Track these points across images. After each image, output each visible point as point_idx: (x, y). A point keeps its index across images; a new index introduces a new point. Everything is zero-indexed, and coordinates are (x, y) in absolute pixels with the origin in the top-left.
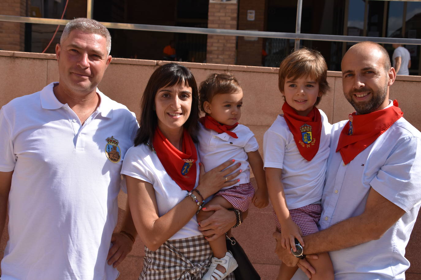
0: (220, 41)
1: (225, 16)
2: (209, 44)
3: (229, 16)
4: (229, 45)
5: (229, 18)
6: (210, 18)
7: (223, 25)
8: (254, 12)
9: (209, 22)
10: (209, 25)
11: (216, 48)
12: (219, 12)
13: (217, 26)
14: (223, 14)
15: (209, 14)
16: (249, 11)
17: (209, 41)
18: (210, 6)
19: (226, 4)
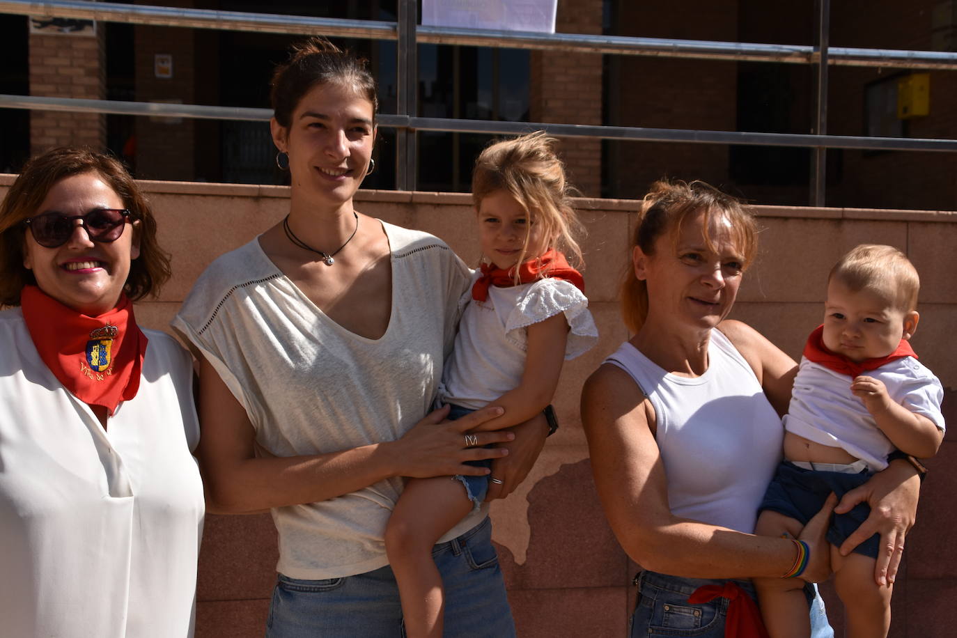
0: (62, 124)
1: (71, 66)
2: (34, 132)
3: (80, 66)
4: (83, 134)
5: (81, 71)
6: (34, 70)
7: (65, 87)
8: (169, 57)
9: (32, 79)
10: (34, 87)
11: (52, 141)
12: (56, 56)
13: (50, 88)
14: (66, 62)
15: (31, 60)
16: (158, 57)
17: (34, 123)
18: (31, 42)
19: (70, 38)
